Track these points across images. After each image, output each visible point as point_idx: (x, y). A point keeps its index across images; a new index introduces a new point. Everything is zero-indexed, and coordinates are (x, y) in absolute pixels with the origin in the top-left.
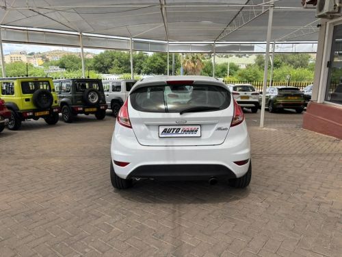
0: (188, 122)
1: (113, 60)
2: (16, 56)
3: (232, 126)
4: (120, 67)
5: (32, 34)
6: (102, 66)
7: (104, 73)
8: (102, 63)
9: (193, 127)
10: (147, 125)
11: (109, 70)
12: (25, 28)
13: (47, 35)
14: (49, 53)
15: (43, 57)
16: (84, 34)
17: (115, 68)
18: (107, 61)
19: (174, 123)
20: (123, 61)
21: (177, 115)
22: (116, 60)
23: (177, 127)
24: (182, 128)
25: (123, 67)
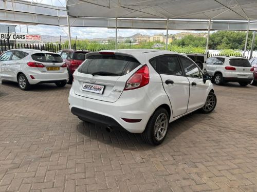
0: (97, 82)
1: (223, 38)
2: (157, 37)
3: (125, 89)
4: (227, 44)
5: (136, 22)
6: (212, 43)
7: (213, 49)
8: (213, 41)
9: (100, 86)
10: (80, 81)
11: (218, 47)
12: (132, 19)
13: (145, 22)
14: (178, 34)
15: (173, 37)
16: (170, 20)
17: (224, 44)
18: (217, 39)
19: (89, 81)
20: (231, 39)
21: (90, 76)
22: (225, 38)
23: (92, 85)
24: (94, 85)
25: (231, 44)
